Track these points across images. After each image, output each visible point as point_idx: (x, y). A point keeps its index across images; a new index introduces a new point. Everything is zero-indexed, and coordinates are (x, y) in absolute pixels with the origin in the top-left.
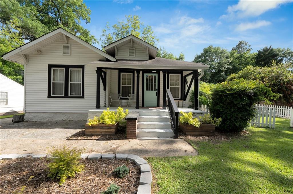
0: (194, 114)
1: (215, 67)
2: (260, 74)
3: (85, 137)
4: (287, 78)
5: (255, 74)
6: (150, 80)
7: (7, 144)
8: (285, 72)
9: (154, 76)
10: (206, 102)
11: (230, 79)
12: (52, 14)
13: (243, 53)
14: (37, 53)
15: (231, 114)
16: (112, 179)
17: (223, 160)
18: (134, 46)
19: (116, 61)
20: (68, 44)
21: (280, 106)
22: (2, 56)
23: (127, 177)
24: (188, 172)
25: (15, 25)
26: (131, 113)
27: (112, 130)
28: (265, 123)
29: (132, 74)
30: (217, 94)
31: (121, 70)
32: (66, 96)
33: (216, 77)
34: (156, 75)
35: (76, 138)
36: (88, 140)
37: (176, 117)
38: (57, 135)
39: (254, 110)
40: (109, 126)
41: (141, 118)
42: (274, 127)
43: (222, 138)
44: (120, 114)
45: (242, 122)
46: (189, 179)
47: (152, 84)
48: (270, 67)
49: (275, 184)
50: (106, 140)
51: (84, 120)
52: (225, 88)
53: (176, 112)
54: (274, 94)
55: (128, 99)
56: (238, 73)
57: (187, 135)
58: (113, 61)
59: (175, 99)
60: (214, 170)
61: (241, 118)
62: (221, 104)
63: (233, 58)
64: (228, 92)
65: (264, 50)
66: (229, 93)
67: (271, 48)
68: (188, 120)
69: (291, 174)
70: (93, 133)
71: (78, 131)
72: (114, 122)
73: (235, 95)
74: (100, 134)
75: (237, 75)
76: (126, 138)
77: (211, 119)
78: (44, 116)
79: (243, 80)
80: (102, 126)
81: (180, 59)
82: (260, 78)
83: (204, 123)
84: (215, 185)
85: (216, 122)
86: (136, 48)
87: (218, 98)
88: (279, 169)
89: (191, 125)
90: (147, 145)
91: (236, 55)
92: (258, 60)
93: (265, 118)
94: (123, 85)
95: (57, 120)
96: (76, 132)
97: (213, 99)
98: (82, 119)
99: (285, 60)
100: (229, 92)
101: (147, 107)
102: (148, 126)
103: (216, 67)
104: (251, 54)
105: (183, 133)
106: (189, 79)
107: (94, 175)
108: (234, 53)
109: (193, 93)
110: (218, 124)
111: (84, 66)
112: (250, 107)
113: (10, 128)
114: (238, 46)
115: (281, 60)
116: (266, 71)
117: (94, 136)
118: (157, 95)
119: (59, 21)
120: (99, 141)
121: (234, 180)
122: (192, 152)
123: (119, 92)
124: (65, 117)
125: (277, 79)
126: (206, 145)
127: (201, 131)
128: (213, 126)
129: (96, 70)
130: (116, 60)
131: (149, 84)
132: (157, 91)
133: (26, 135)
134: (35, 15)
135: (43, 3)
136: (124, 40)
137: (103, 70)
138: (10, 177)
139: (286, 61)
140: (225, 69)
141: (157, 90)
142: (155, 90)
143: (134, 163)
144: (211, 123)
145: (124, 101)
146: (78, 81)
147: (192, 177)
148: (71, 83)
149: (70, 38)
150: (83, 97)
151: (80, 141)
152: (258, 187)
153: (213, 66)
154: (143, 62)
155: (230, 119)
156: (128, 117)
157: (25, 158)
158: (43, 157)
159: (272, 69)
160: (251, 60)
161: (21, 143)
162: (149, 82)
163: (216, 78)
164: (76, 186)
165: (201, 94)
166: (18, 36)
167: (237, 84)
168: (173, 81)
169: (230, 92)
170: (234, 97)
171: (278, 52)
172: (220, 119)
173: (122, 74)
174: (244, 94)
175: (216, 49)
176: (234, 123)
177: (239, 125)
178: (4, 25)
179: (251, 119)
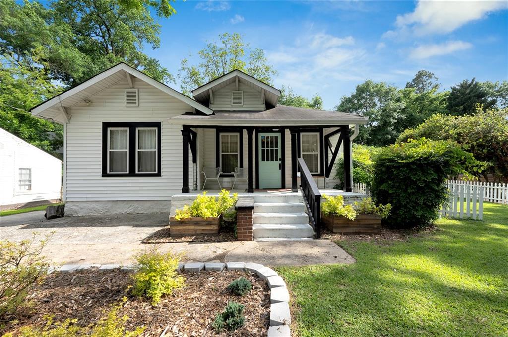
0: (345, 198)
1: (376, 116)
2: (456, 128)
3: (170, 238)
4: (504, 134)
5: (447, 128)
6: (268, 143)
7: (51, 251)
8: (500, 124)
9: (275, 137)
10: (364, 178)
11: (404, 138)
12: (97, 35)
13: (425, 92)
14: (84, 104)
15: (407, 197)
16: (228, 297)
17: (396, 269)
18: (241, 87)
19: (213, 114)
20: (133, 88)
21: (492, 184)
22: (30, 111)
23: (250, 295)
24: (342, 287)
25: (38, 56)
26: (243, 199)
27: (213, 226)
28: (465, 211)
29: (238, 134)
30: (382, 165)
31: (220, 129)
32: (132, 173)
33: (379, 135)
34: (279, 135)
35: (157, 241)
36: (176, 243)
37: (316, 203)
38: (125, 237)
39: (446, 189)
40: (209, 220)
41: (258, 206)
42: (481, 219)
43: (394, 237)
44: (224, 200)
45: (426, 210)
46: (345, 296)
47: (272, 151)
48: (473, 116)
49: (477, 301)
50: (205, 243)
51: (162, 212)
52: (396, 155)
53: (316, 196)
54: (478, 162)
55: (233, 176)
56: (418, 127)
57: (336, 233)
58: (208, 114)
59: (313, 175)
60: (382, 283)
61: (424, 204)
62: (390, 181)
63: (408, 101)
64: (400, 162)
65: (462, 86)
66: (403, 163)
67: (474, 83)
68: (335, 208)
69: (504, 288)
70: (183, 233)
71: (157, 230)
72: (215, 214)
73: (412, 166)
74: (194, 233)
75: (416, 131)
76: (236, 240)
77: (375, 207)
78: (96, 207)
79: (426, 140)
80: (197, 220)
81: (315, 104)
82: (456, 136)
83: (362, 213)
84: (385, 303)
85: (382, 211)
86: (244, 92)
87: (384, 172)
88: (485, 282)
89: (341, 216)
90: (271, 249)
91: (414, 95)
92: (451, 103)
93: (465, 204)
94: (223, 154)
95: (118, 213)
96: (154, 231)
97: (375, 173)
98: (158, 211)
99: (500, 101)
100: (402, 161)
101: (264, 189)
102: (271, 220)
103: (379, 118)
104: (439, 93)
105: (328, 230)
106: (334, 140)
107: (199, 293)
108: (410, 92)
109: (341, 164)
110: (385, 215)
111: (160, 123)
112: (438, 185)
113: (45, 227)
114: (415, 79)
115: (494, 102)
116: (466, 123)
117: (185, 237)
118: (280, 169)
119: (110, 48)
120: (194, 245)
121: (414, 297)
122: (346, 259)
123: (218, 165)
124: (130, 208)
125: (485, 136)
126: (367, 248)
127: (358, 226)
128: (377, 218)
129: (181, 130)
130: (213, 112)
131: (268, 151)
132: (280, 162)
133: (76, 237)
134: (71, 39)
135: (82, 18)
136: (225, 79)
137: (192, 129)
138: (76, 296)
139: (502, 104)
140: (393, 121)
141: (280, 160)
142: (277, 160)
143: (257, 275)
144: (374, 213)
145: (226, 179)
146: (151, 149)
147: (349, 294)
148: (139, 152)
149: (136, 78)
150: (159, 174)
151: (164, 245)
152: (451, 306)
153: (373, 116)
154: (257, 115)
155: (405, 206)
156: (238, 205)
157: (87, 269)
158: (115, 269)
159: (477, 119)
160: (440, 103)
161: (71, 248)
162: (268, 147)
163: (379, 137)
164: (176, 307)
165: (355, 166)
166: (44, 75)
167: (415, 148)
168: (308, 145)
169: (404, 161)
170: (411, 170)
171: (487, 89)
172: (389, 205)
173: (221, 134)
174: (428, 164)
175: (379, 86)
176: (413, 211)
177: (421, 216)
178: (20, 57)
179: (440, 205)
